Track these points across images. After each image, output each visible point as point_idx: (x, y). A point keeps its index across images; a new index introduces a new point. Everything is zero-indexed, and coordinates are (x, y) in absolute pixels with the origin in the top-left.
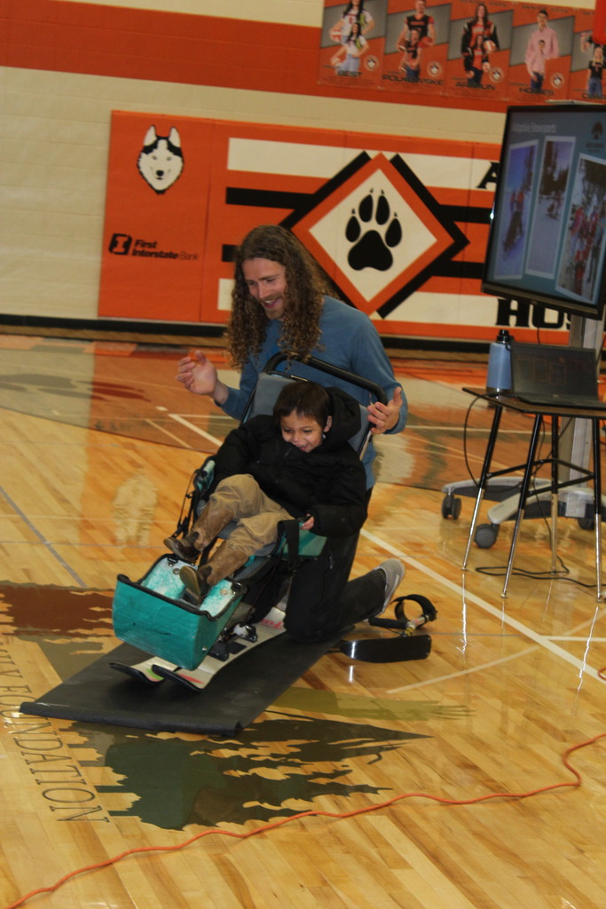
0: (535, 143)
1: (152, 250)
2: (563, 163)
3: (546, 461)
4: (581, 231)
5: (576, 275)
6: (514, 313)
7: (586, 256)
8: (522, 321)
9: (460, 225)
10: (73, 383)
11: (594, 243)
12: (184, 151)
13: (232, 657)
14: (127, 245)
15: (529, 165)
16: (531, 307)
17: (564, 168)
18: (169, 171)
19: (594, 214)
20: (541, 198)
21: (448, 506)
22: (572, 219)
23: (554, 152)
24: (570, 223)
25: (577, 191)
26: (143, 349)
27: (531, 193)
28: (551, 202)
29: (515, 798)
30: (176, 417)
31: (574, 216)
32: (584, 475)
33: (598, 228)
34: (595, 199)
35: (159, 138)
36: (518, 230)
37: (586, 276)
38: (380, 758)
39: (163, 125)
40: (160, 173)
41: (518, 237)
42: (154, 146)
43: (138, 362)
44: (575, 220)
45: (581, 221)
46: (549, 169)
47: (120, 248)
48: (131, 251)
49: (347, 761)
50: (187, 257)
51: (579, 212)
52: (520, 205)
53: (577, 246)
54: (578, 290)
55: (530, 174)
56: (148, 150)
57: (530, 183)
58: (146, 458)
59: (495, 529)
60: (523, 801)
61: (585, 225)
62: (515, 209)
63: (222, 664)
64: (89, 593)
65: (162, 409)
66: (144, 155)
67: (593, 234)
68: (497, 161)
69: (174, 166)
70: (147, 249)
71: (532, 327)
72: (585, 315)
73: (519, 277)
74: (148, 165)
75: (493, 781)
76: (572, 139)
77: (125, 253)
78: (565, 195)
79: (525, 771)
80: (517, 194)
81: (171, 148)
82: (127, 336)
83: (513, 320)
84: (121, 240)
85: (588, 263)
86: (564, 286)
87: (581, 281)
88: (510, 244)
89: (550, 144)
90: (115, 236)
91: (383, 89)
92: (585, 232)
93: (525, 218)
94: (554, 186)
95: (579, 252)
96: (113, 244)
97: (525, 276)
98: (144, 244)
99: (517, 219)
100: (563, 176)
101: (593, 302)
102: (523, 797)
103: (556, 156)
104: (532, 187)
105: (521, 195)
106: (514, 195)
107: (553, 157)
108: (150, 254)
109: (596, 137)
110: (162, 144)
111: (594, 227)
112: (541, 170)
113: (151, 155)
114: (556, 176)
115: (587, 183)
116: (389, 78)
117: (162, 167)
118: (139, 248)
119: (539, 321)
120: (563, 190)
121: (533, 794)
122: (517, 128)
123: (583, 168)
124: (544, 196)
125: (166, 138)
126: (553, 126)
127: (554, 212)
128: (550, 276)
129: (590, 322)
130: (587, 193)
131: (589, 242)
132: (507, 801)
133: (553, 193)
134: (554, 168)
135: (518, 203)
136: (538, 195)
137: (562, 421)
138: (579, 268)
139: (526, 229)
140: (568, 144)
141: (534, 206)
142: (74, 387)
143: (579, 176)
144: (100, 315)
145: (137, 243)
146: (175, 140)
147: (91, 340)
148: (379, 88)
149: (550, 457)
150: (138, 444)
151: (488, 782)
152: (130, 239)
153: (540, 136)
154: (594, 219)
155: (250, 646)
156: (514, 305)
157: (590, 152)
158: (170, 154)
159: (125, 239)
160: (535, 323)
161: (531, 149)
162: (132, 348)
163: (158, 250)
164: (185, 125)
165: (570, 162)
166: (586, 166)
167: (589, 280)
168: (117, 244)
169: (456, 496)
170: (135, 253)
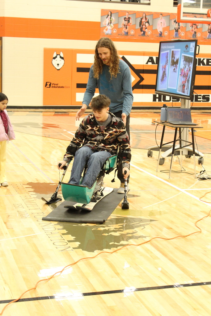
0: (168, 51)
1: (57, 86)
2: (177, 57)
3: (178, 140)
4: (184, 75)
5: (183, 88)
6: (157, 98)
7: (185, 82)
8: (160, 100)
9: (142, 75)
10: (39, 124)
11: (188, 79)
12: (64, 58)
13: (98, 201)
14: (50, 85)
15: (167, 57)
16: (162, 96)
17: (178, 58)
18: (61, 64)
19: (187, 70)
20: (171, 67)
21: (149, 154)
22: (180, 72)
23: (174, 54)
24: (180, 73)
25: (182, 64)
26: (56, 113)
27: (168, 65)
28: (174, 68)
29: (184, 237)
30: (69, 132)
31: (181, 71)
32: (190, 144)
33: (188, 74)
34: (187, 66)
35: (57, 55)
36: (165, 76)
37: (186, 88)
38: (145, 228)
39: (58, 51)
40: (58, 64)
41: (165, 78)
42: (56, 57)
43: (56, 117)
44: (182, 72)
45: (183, 73)
46: (173, 58)
47: (48, 86)
48: (51, 86)
49: (136, 229)
50: (67, 87)
51: (183, 70)
52: (165, 68)
53: (183, 79)
54: (184, 92)
55: (167, 60)
56: (54, 58)
57: (167, 63)
58: (63, 145)
59: (163, 159)
60: (187, 237)
61: (185, 74)
62: (164, 70)
63: (95, 203)
64: (55, 184)
65: (65, 130)
66: (53, 59)
67: (187, 76)
68: (158, 57)
69: (62, 62)
70: (56, 86)
71: (162, 101)
72: (185, 99)
73: (166, 89)
74: (55, 62)
75: (177, 232)
76: (180, 50)
77: (50, 87)
78: (178, 65)
79: (185, 228)
80: (164, 66)
81: (61, 57)
82: (51, 110)
83: (157, 100)
84: (48, 84)
85: (186, 84)
86: (179, 91)
87: (184, 89)
88: (162, 80)
89: (173, 52)
90: (47, 83)
91: (118, 38)
92: (185, 76)
93: (167, 72)
94: (175, 63)
95: (183, 81)
96: (46, 85)
97: (168, 88)
98: (55, 85)
99: (164, 73)
100: (177, 61)
101: (189, 95)
102: (186, 236)
103: (175, 55)
104: (168, 64)
105: (165, 66)
106: (163, 66)
107: (174, 55)
108: (57, 87)
109: (187, 49)
110: (58, 56)
111: (187, 74)
112: (171, 59)
113: (55, 59)
114: (175, 61)
115: (184, 62)
116: (120, 35)
117: (58, 63)
118: (53, 86)
119: (164, 100)
120: (178, 64)
121: (189, 235)
122: (162, 47)
123: (183, 58)
124: (172, 66)
125: (59, 55)
126: (174, 46)
127: (175, 70)
128: (175, 88)
129: (187, 101)
130: (185, 65)
131: (186, 78)
132: (182, 238)
133: (175, 65)
134: (174, 58)
135: (164, 68)
136: (170, 66)
137: (182, 129)
138: (184, 86)
139: (167, 75)
140: (178, 51)
141: (170, 69)
142: (39, 125)
143: (182, 60)
144: (44, 105)
145: (53, 84)
146: (62, 55)
147: (42, 112)
148: (117, 38)
149: (179, 139)
150: (60, 141)
151: (176, 232)
152: (51, 83)
153: (170, 49)
154: (187, 72)
155: (102, 197)
156: (157, 96)
157: (185, 53)
158: (61, 59)
159: (50, 83)
160: (163, 101)
161: (167, 53)
162: (54, 113)
163: (59, 86)
164: (64, 51)
165: (179, 56)
166: (184, 57)
167: (187, 89)
168: (48, 85)
169: (151, 151)
170: (52, 87)
